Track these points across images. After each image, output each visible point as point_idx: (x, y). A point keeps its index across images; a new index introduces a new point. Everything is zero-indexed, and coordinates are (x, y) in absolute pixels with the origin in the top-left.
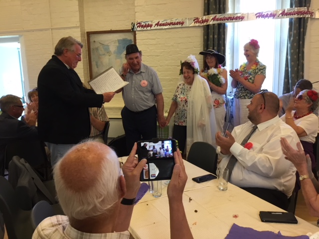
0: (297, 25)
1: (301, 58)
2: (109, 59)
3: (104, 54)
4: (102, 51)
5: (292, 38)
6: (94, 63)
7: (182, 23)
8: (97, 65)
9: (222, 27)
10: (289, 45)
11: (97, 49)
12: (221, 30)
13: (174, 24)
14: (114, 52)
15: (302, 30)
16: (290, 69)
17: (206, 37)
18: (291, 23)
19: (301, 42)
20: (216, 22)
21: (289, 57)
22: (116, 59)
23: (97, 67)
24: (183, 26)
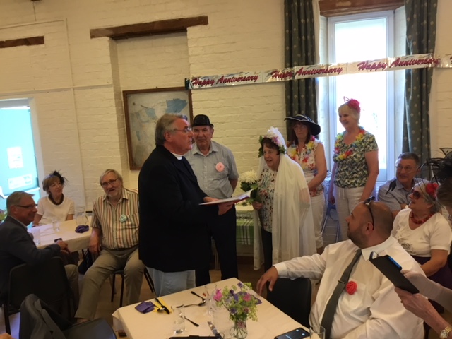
0: (417, 78)
1: (425, 125)
3: (148, 121)
4: (144, 117)
5: (411, 97)
6: (134, 134)
7: (256, 78)
8: (138, 136)
9: (311, 83)
10: (407, 107)
11: (138, 114)
12: (310, 87)
13: (244, 79)
15: (424, 85)
16: (409, 140)
17: (289, 97)
18: (408, 76)
19: (424, 103)
20: (302, 77)
21: (408, 124)
23: (139, 139)
24: (257, 82)
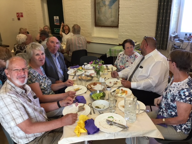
2: (105, 9)
3: (103, 6)
4: (101, 4)
6: (97, 11)
8: (99, 12)
11: (99, 3)
14: (108, 5)
22: (108, 9)
23: (99, 14)
